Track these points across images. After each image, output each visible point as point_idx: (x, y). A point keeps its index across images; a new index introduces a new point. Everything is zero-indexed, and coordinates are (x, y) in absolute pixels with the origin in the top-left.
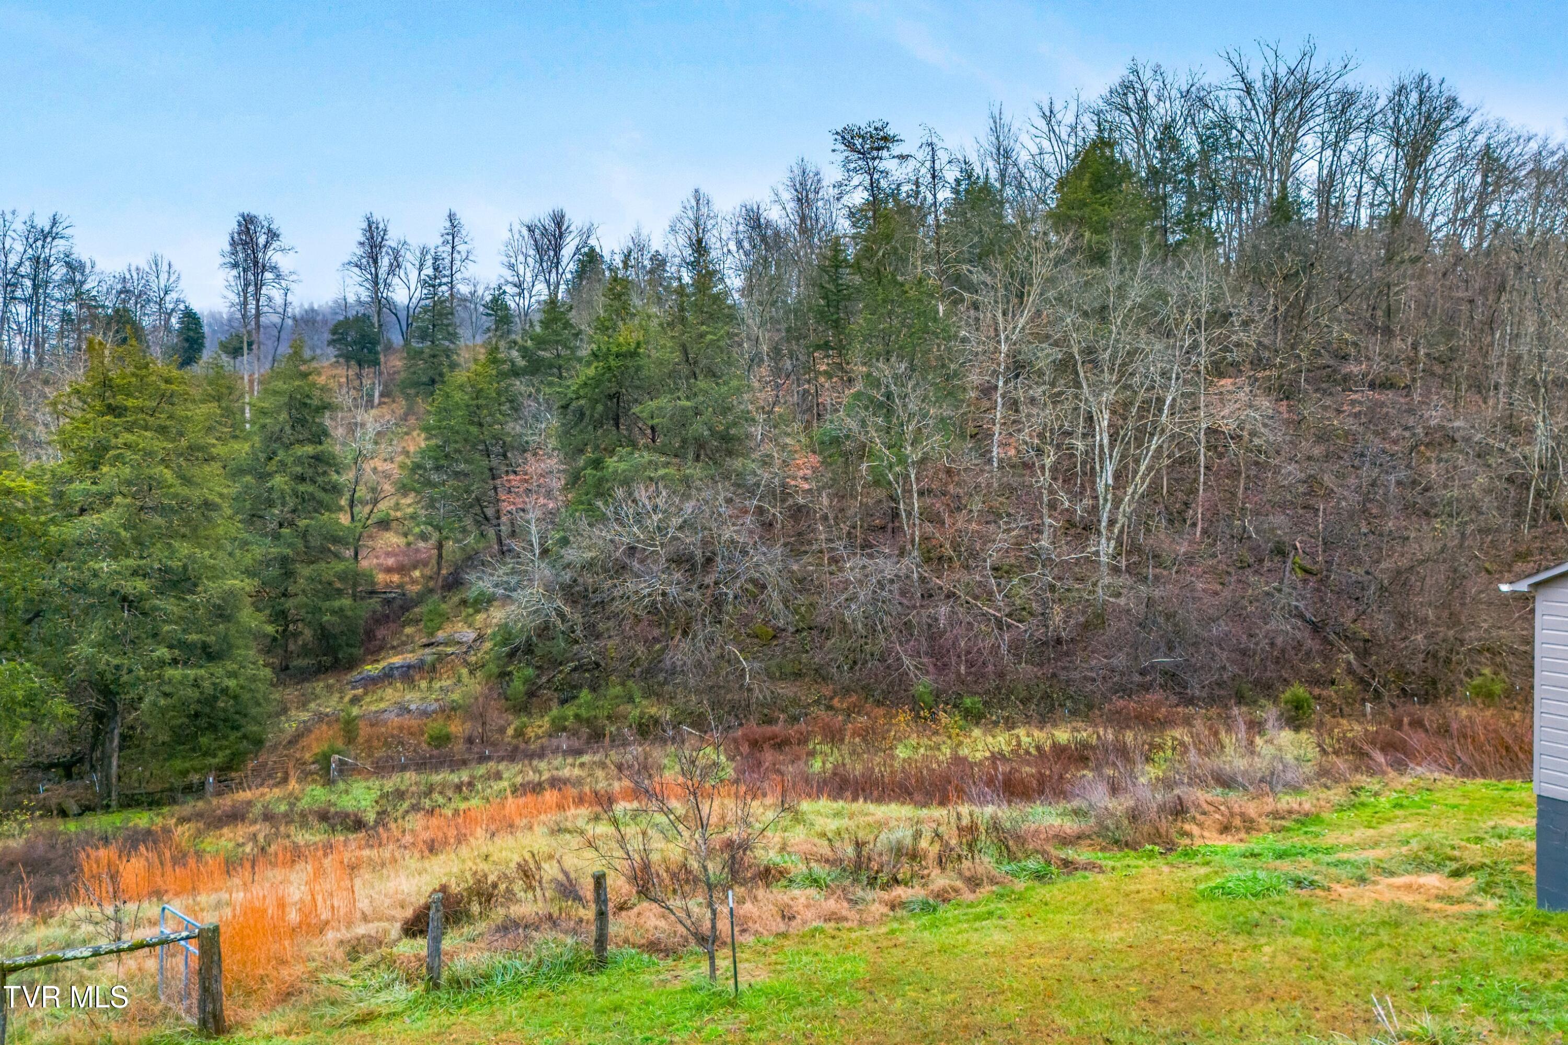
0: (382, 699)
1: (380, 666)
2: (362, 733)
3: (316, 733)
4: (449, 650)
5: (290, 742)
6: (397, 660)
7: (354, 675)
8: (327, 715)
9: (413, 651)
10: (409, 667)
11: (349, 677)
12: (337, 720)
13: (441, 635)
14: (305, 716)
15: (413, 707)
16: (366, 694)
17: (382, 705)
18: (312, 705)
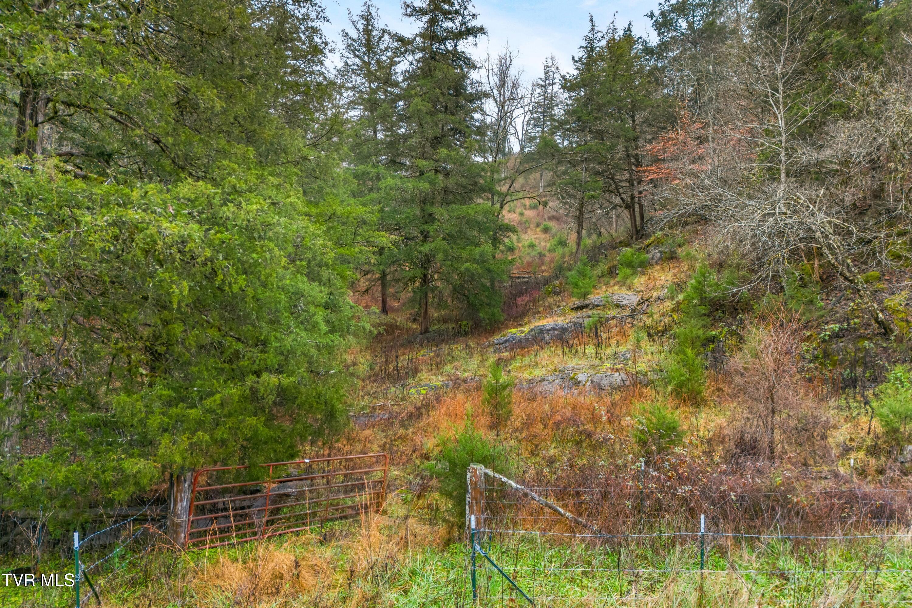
0: (536, 364)
1: (526, 329)
2: (516, 411)
3: (448, 404)
4: (612, 313)
5: (411, 416)
6: (547, 322)
7: (498, 338)
8: (465, 381)
9: (564, 314)
10: (563, 330)
11: (491, 339)
12: (478, 388)
13: (594, 298)
14: (437, 380)
15: (581, 377)
16: (513, 358)
17: (538, 373)
18: (448, 368)
